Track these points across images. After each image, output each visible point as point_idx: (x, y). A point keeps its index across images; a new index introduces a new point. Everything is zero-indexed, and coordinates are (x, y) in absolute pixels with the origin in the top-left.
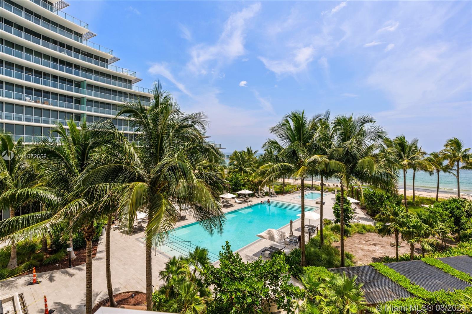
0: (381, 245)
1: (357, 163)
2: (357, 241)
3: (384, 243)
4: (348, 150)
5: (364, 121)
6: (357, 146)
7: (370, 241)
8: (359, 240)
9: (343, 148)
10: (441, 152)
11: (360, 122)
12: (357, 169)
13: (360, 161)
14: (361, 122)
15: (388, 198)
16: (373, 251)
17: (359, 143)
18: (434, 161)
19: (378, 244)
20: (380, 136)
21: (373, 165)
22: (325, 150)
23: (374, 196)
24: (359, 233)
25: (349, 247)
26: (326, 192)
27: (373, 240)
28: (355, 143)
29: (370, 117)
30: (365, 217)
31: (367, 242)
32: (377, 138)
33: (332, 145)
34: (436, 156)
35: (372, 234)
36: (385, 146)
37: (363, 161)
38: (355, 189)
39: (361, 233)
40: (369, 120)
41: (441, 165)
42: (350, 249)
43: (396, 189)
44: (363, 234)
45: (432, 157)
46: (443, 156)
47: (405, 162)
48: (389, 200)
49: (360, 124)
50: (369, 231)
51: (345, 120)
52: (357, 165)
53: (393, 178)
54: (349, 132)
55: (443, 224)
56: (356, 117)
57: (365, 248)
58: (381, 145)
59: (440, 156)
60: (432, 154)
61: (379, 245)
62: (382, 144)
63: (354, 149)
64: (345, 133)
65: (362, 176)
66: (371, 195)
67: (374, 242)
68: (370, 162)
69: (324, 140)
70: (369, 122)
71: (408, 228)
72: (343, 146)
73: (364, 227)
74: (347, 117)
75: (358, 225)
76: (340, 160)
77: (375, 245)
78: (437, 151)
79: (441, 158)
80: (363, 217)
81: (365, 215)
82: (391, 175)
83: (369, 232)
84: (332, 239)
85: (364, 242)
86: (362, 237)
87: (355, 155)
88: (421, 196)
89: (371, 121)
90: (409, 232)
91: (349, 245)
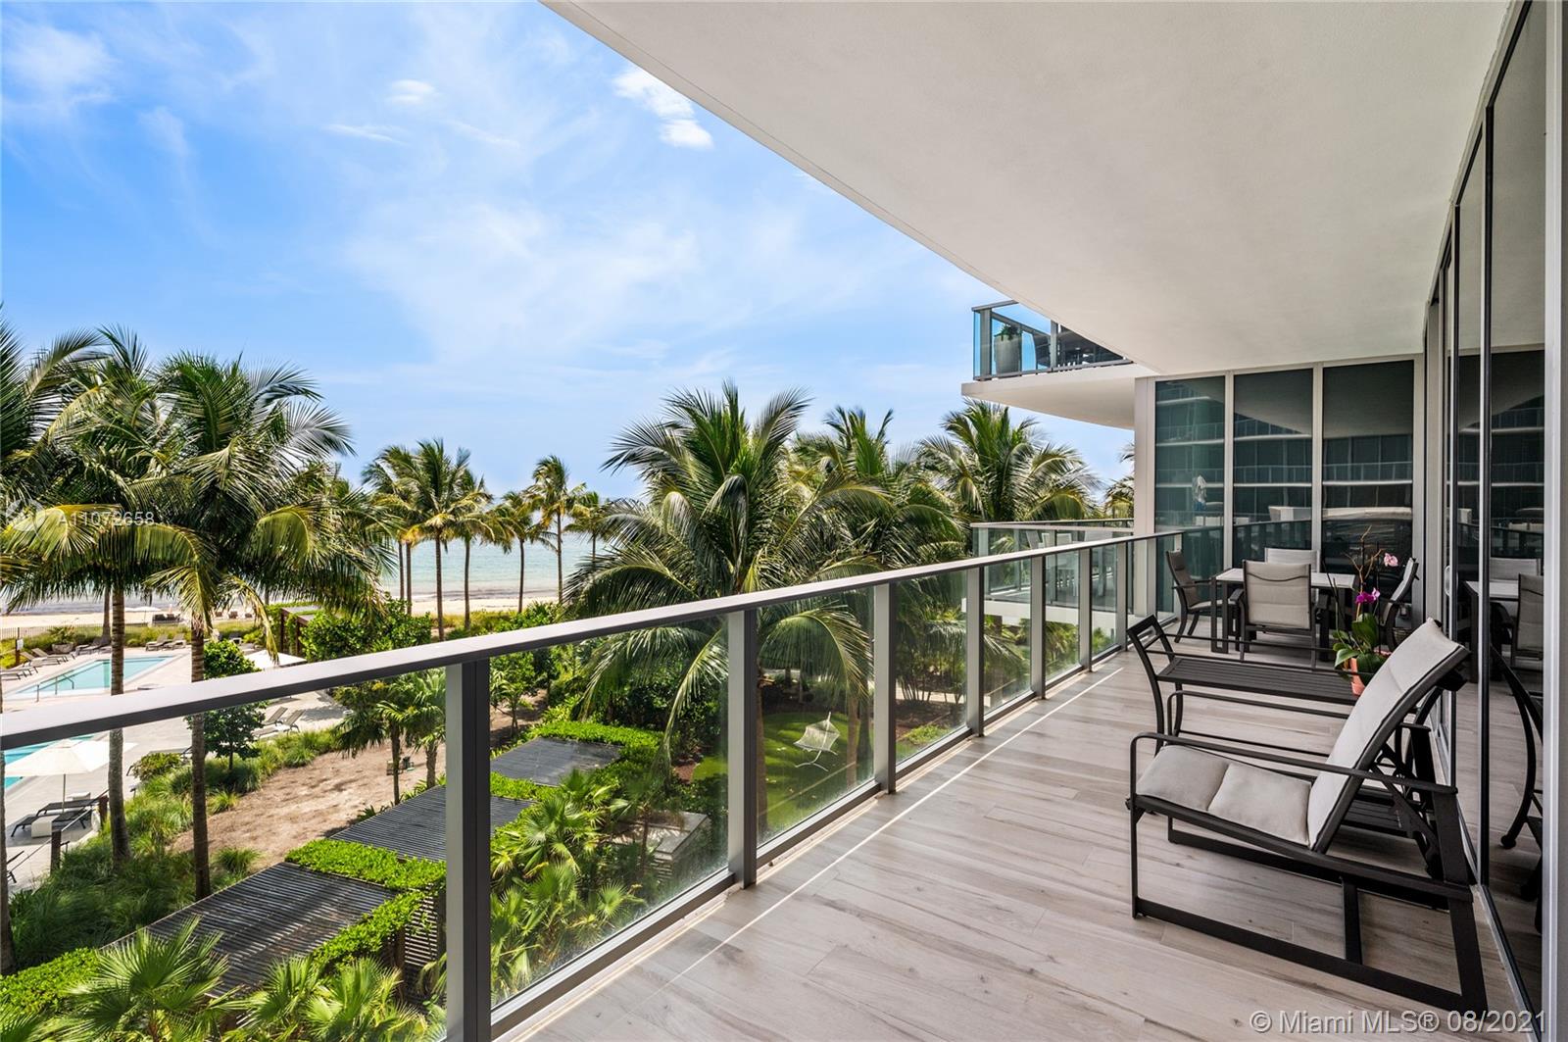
0: (360, 783)
1: (250, 528)
2: (280, 795)
3: (367, 773)
4: (214, 482)
5: (284, 388)
6: (250, 469)
7: (325, 780)
8: (288, 790)
9: (194, 475)
10: (526, 492)
11: (267, 388)
12: (253, 548)
13: (263, 520)
14: (272, 390)
15: (389, 632)
16: (331, 810)
17: (259, 460)
18: (513, 514)
19: (351, 781)
20: (330, 442)
21: (303, 533)
22: (113, 483)
23: (346, 630)
24: (289, 765)
25: (245, 828)
26: (173, 648)
27: (337, 772)
28: (240, 460)
29: (303, 376)
30: (322, 705)
31: (313, 787)
32: (323, 445)
33: (153, 461)
34: (516, 500)
35: (334, 754)
36: (390, 472)
37: (274, 520)
38: (290, 617)
39: (297, 765)
40: (300, 387)
41: (527, 524)
42: (248, 835)
43: (377, 600)
44: (303, 765)
45: (508, 504)
46: (531, 501)
47: (437, 520)
48: (390, 636)
49: (266, 396)
50: (327, 749)
51: (211, 374)
52: (252, 537)
53: (365, 569)
54: (226, 420)
55: (503, 674)
56: (253, 369)
57: (307, 810)
58: (378, 466)
59: (526, 501)
60: (507, 497)
61: (354, 785)
62: (382, 465)
63: (237, 481)
64: (209, 423)
65: (268, 572)
66: (339, 628)
67: (337, 781)
68: (295, 526)
69: (116, 441)
70: (297, 393)
71: (419, 705)
72: (194, 470)
73: (309, 742)
74: (223, 363)
75: (289, 740)
76: (179, 520)
77: (339, 788)
78: (518, 489)
79: (529, 507)
80: (312, 706)
81: (320, 699)
82: (360, 562)
83: (326, 752)
84: (172, 825)
85: (304, 791)
86: (301, 775)
87: (244, 499)
88: (489, 610)
89: (306, 392)
90: (420, 716)
91: (247, 819)
